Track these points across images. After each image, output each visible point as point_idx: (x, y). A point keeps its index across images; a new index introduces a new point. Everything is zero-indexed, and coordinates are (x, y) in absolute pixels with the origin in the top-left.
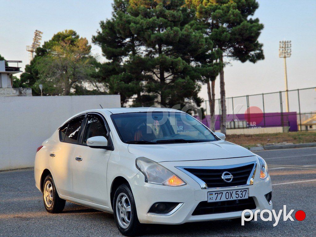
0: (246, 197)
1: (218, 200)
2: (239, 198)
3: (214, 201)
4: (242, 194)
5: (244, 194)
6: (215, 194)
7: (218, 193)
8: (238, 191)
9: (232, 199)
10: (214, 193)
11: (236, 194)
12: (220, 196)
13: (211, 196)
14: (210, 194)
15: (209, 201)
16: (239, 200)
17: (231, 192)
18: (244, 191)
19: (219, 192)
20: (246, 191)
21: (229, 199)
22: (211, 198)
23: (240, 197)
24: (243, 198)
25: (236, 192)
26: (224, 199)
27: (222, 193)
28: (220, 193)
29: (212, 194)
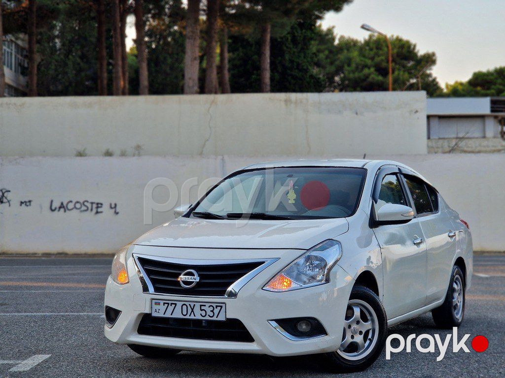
0: (222, 318)
1: (168, 315)
2: (207, 318)
3: (161, 315)
4: (212, 311)
5: (216, 311)
6: (164, 303)
7: (168, 304)
8: (205, 306)
9: (192, 317)
10: (162, 302)
11: (201, 310)
12: (171, 308)
13: (157, 307)
14: (156, 304)
15: (154, 314)
16: (207, 321)
17: (192, 304)
18: (217, 307)
19: (170, 302)
20: (221, 307)
21: (187, 317)
22: (157, 311)
23: (209, 315)
24: (214, 318)
25: (201, 306)
26: (178, 315)
27: (176, 304)
28: (172, 304)
29: (159, 304)
